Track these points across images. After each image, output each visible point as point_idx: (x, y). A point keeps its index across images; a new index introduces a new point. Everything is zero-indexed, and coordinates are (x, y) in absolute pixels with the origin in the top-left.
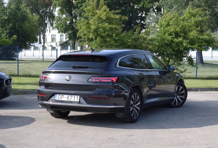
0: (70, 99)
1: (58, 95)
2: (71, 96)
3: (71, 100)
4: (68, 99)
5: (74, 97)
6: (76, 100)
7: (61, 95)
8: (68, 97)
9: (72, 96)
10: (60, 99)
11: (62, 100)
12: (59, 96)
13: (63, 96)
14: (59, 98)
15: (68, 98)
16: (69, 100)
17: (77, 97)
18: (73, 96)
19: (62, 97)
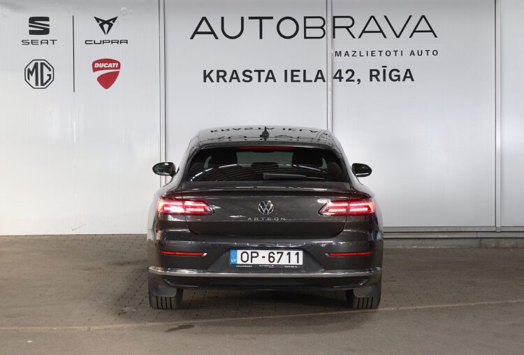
0: (277, 260)
1: (239, 252)
3: (281, 263)
4: (272, 259)
5: (289, 254)
6: (294, 262)
7: (249, 252)
8: (271, 255)
9: (282, 253)
10: (249, 262)
11: (253, 263)
12: (245, 255)
13: (255, 254)
14: (245, 259)
15: (270, 257)
16: (275, 263)
18: (285, 252)
19: (252, 257)
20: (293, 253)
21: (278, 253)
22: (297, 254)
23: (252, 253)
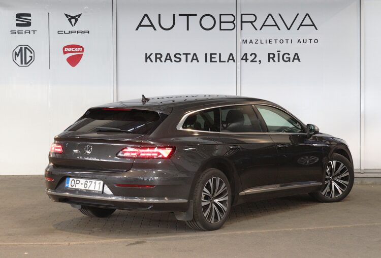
0: (88, 186)
1: (71, 180)
2: (90, 182)
3: (90, 189)
4: (86, 186)
5: (95, 183)
6: (97, 189)
7: (75, 180)
8: (86, 183)
9: (92, 182)
10: (74, 187)
11: (76, 188)
12: (73, 181)
13: (78, 182)
14: (73, 184)
15: (85, 184)
16: (87, 189)
17: (100, 183)
18: (94, 181)
19: (76, 183)
20: (98, 182)
23: (77, 180)
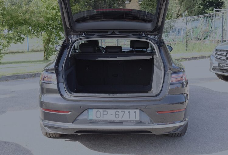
0: (121, 116)
1: (94, 111)
3: (124, 119)
4: (117, 116)
5: (129, 112)
6: (133, 118)
7: (101, 110)
8: (117, 113)
9: (125, 111)
10: (101, 118)
11: (104, 119)
12: (98, 113)
13: (105, 113)
14: (98, 116)
15: (116, 114)
16: (120, 119)
18: (127, 111)
19: (103, 114)
20: (132, 111)
21: (122, 111)
22: (135, 112)
23: (103, 111)
